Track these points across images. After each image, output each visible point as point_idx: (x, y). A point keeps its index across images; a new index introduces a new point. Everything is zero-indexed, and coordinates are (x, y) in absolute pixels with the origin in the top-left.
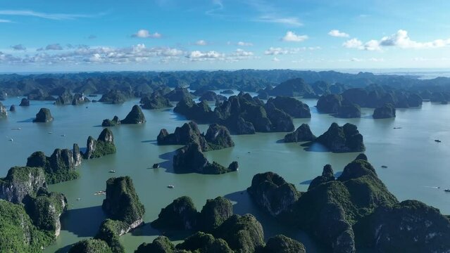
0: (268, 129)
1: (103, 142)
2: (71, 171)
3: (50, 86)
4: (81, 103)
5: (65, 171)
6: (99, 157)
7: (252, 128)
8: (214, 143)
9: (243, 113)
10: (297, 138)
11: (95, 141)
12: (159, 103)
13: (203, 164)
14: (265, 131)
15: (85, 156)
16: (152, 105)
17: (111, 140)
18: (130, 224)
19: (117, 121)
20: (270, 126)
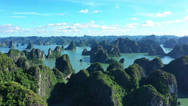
0: (139, 51)
1: (56, 52)
2: (39, 59)
3: (35, 39)
4: (47, 45)
5: (37, 59)
6: (53, 58)
7: (131, 50)
8: (111, 54)
9: (126, 44)
10: (155, 53)
11: (52, 51)
12: (83, 44)
13: (106, 59)
14: (138, 52)
15: (47, 57)
16: (80, 44)
17: (59, 51)
18: (67, 75)
19: (63, 48)
20: (140, 50)
